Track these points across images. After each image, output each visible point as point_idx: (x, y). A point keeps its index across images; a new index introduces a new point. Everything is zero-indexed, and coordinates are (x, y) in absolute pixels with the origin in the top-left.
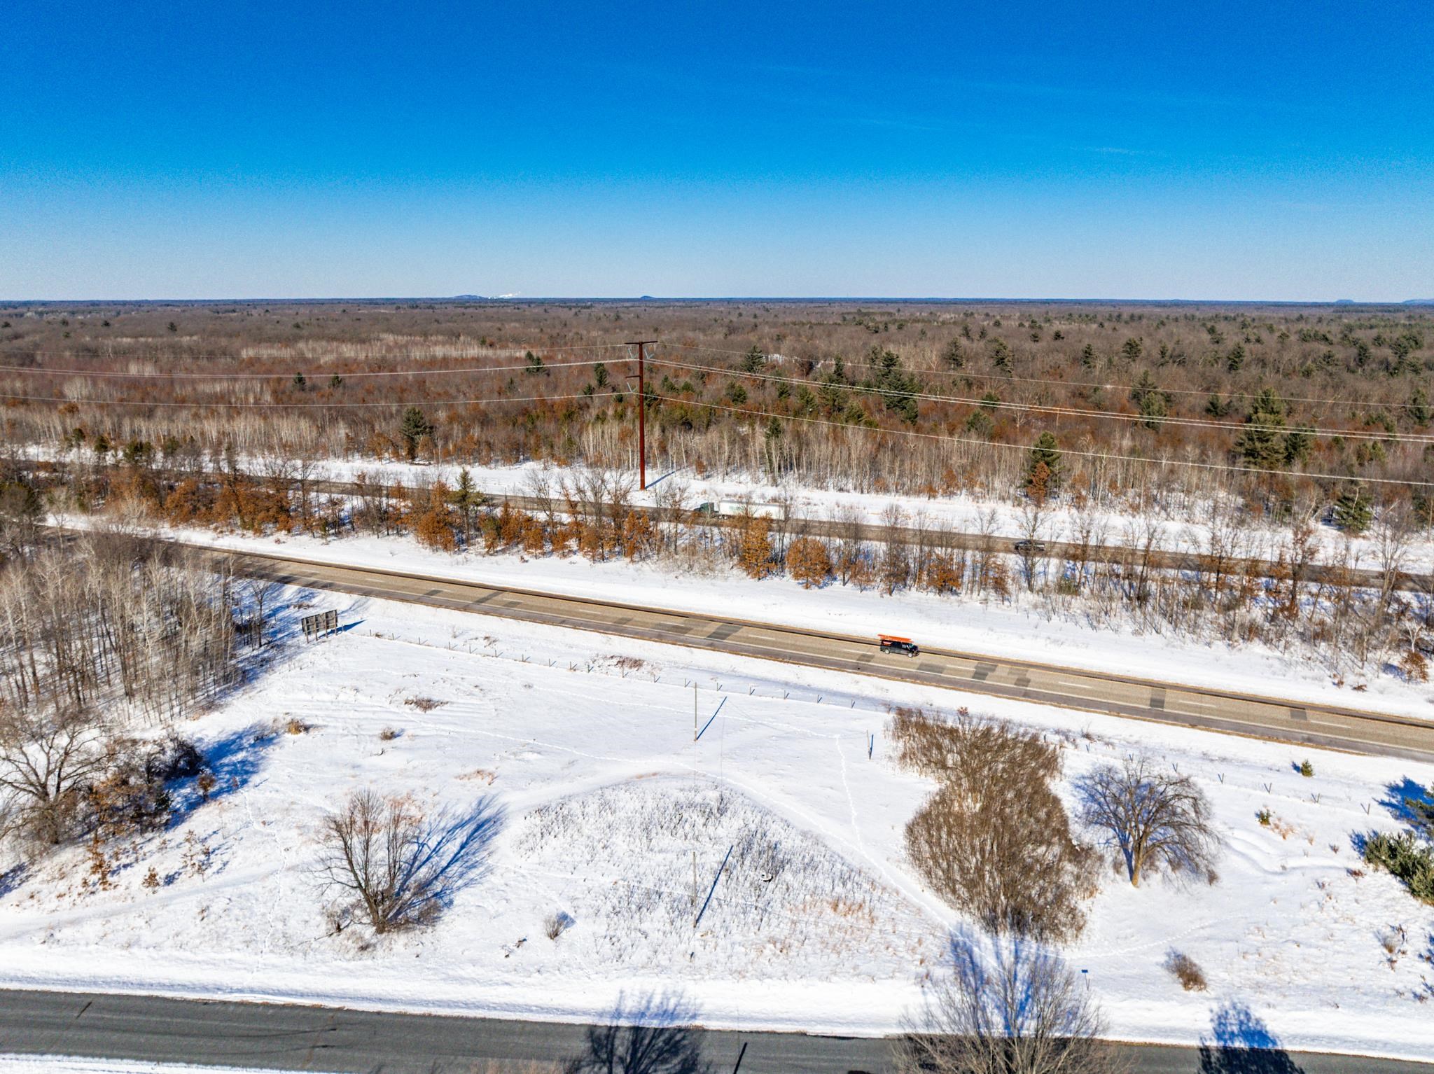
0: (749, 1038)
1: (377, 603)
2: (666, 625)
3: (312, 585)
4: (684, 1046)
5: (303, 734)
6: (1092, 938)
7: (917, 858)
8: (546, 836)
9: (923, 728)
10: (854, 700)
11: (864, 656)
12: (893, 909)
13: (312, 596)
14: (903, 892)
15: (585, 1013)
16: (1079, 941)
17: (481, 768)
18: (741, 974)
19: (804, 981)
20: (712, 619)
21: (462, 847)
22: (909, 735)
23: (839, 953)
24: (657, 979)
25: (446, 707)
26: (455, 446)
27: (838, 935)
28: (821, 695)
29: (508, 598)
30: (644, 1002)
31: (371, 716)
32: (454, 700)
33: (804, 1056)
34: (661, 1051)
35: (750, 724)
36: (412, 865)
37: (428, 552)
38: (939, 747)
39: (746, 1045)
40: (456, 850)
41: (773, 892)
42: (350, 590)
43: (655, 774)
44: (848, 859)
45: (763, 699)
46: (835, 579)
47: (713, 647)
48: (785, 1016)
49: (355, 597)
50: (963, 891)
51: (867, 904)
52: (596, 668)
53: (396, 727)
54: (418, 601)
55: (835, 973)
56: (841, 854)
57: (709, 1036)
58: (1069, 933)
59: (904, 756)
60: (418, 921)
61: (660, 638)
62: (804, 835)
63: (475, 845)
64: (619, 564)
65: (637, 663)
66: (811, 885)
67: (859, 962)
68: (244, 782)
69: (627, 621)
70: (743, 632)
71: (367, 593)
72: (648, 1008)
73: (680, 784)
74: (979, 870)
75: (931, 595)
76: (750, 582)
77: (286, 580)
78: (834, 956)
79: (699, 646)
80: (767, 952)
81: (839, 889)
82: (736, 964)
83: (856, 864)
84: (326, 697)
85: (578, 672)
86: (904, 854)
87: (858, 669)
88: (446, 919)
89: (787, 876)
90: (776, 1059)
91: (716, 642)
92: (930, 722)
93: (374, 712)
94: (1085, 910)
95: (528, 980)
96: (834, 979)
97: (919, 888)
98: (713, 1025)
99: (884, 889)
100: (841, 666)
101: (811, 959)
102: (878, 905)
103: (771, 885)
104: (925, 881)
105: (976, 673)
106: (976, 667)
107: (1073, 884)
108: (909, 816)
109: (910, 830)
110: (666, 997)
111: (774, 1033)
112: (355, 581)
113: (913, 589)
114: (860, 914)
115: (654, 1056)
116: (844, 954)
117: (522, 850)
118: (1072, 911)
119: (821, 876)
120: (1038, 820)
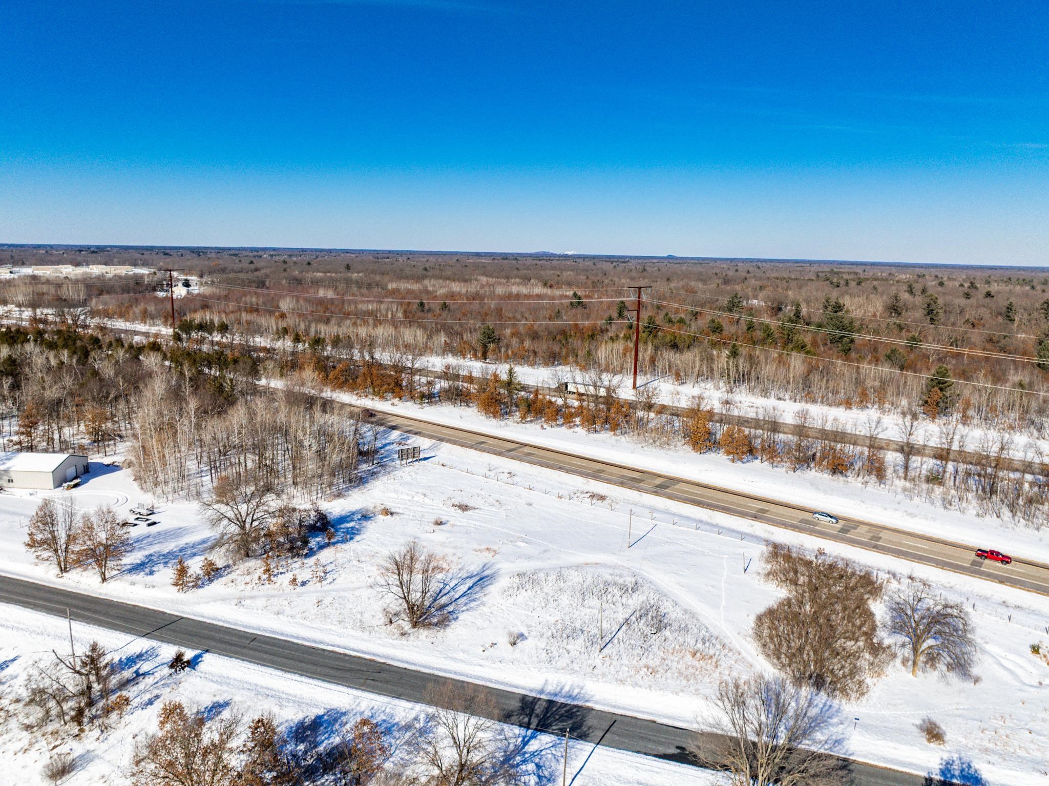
0: (619, 718)
1: (446, 446)
2: (626, 476)
3: (409, 432)
4: (577, 716)
5: (389, 517)
6: (870, 701)
7: (758, 636)
8: (521, 589)
9: (788, 558)
10: (743, 536)
11: (762, 509)
12: (733, 662)
13: (408, 438)
14: (744, 653)
15: (523, 688)
16: (859, 701)
17: (489, 547)
18: (622, 682)
19: (661, 692)
20: (660, 476)
21: (469, 589)
22: (777, 562)
23: (688, 680)
24: (569, 677)
25: (476, 511)
26: (512, 352)
27: (691, 670)
28: (721, 530)
29: (527, 450)
30: (559, 688)
31: (431, 511)
32: (482, 507)
34: (562, 716)
35: (667, 542)
36: (438, 595)
37: (484, 418)
38: (796, 572)
39: (615, 721)
40: (465, 589)
41: (656, 640)
42: (431, 437)
43: (596, 564)
44: (711, 629)
45: (682, 528)
46: (757, 458)
47: (656, 493)
48: (645, 710)
49: (433, 441)
50: (784, 659)
51: (716, 656)
52: (575, 498)
53: (444, 519)
54: (471, 447)
55: (682, 691)
56: (708, 626)
57: (594, 712)
58: (853, 695)
59: (769, 574)
60: (436, 625)
61: (622, 484)
62: (686, 611)
63: (477, 589)
64: (606, 436)
65: (602, 498)
66: (681, 639)
67: (700, 688)
68: (351, 539)
69: (603, 471)
70: (680, 486)
71: (441, 440)
72: (560, 692)
73: (611, 571)
74: (800, 649)
75: (826, 475)
76: (694, 455)
77: (394, 428)
78: (684, 682)
79: (646, 491)
80: (642, 673)
81: (700, 645)
82: (621, 676)
83: (715, 633)
84: (406, 497)
85: (563, 499)
86: (751, 632)
87: (755, 517)
88: (452, 626)
89: (667, 633)
90: (633, 731)
91: (659, 490)
92: (794, 555)
93: (433, 509)
94: (870, 684)
95: (493, 665)
96: (681, 694)
97: (755, 653)
98: (598, 707)
99: (731, 650)
100: (743, 515)
101: (669, 681)
102: (724, 658)
103: (654, 637)
104: (760, 649)
105: (842, 529)
106: (844, 525)
107: (867, 667)
108: (761, 610)
109: (759, 618)
110: (572, 687)
111: (636, 718)
112: (434, 431)
113: (813, 470)
114: (710, 661)
115: (557, 717)
116: (692, 681)
117: (504, 595)
119: (689, 636)
120: (853, 625)
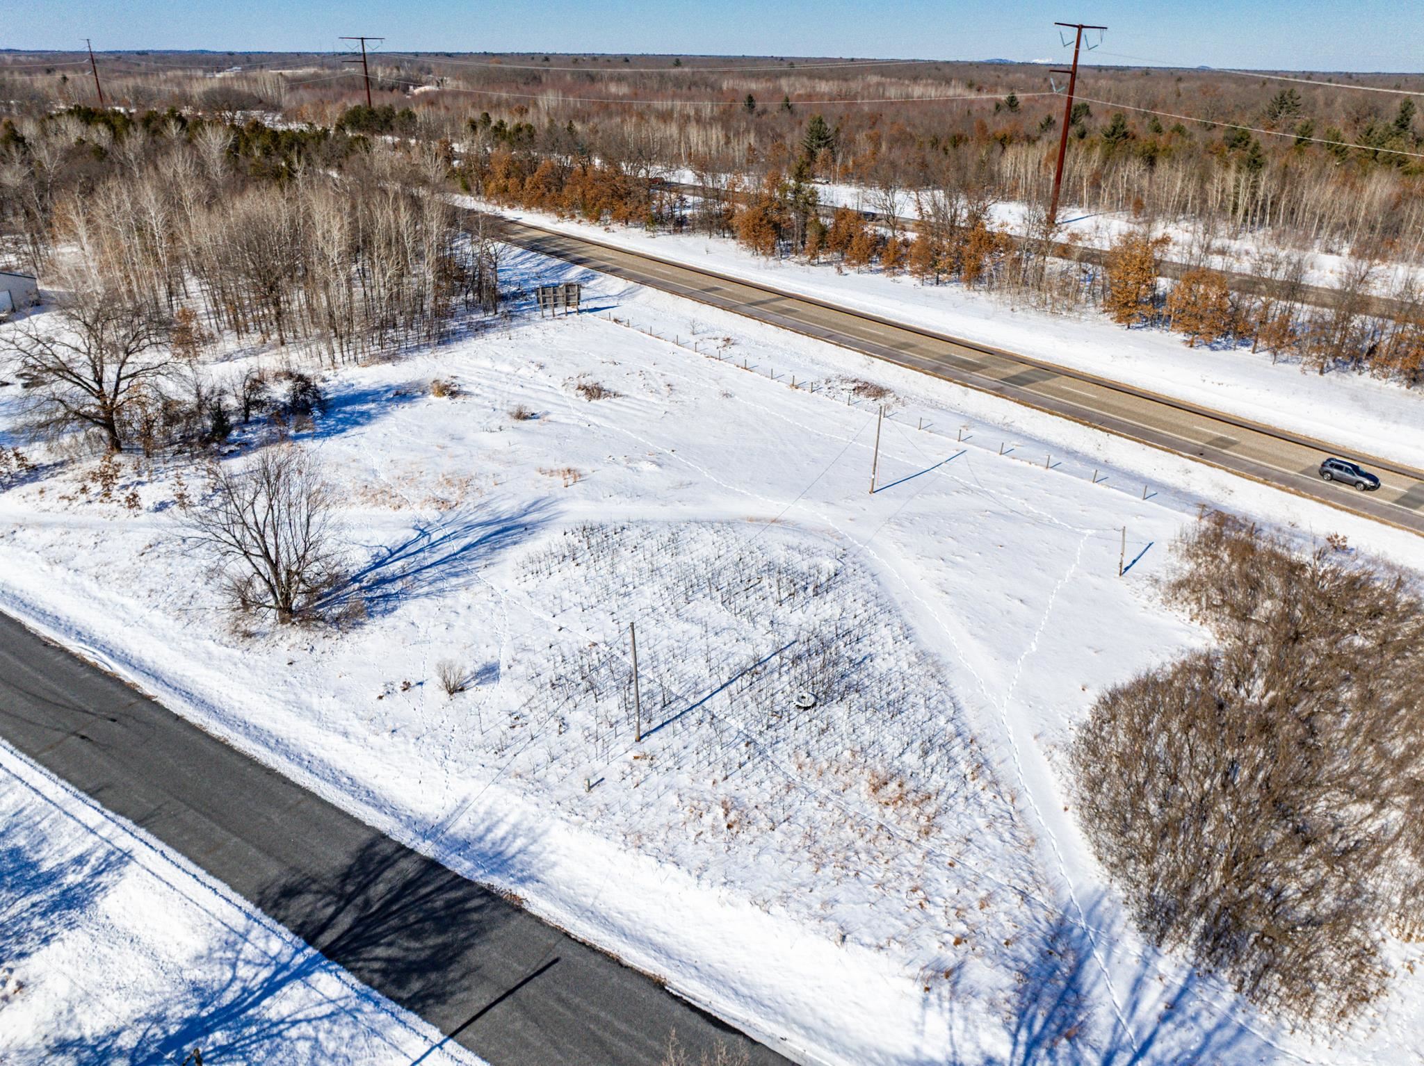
0: (567, 951)
2: (954, 358)
4: (468, 922)
5: (445, 398)
9: (1244, 550)
10: (1150, 489)
11: (1221, 439)
12: (982, 823)
13: (593, 278)
14: (1028, 800)
15: (395, 813)
18: (637, 839)
19: (725, 892)
20: (1023, 361)
22: (1215, 557)
23: (820, 866)
24: (519, 800)
25: (618, 400)
26: (854, 162)
27: (848, 833)
28: (1102, 471)
30: (482, 828)
32: (634, 394)
33: (623, 1027)
34: (431, 916)
35: (967, 488)
36: (392, 554)
37: (747, 254)
38: (1254, 586)
39: (556, 961)
40: (456, 549)
41: (800, 729)
42: (629, 277)
43: (774, 521)
44: (969, 714)
45: (1017, 462)
46: (1247, 345)
47: (999, 392)
48: (659, 938)
49: (631, 283)
50: (1141, 835)
51: (942, 798)
52: (825, 390)
53: (531, 408)
54: (690, 295)
55: (785, 899)
56: (963, 703)
57: (516, 920)
59: (1180, 585)
61: (936, 371)
62: (922, 656)
63: (482, 550)
64: (955, 291)
65: (879, 392)
66: (868, 734)
67: (842, 897)
69: (910, 347)
71: (644, 282)
74: (1202, 810)
76: (1118, 329)
77: (579, 262)
78: (808, 868)
79: (980, 387)
80: (708, 819)
81: (911, 759)
82: (649, 820)
83: (974, 725)
84: (507, 368)
85: (799, 390)
86: (1073, 735)
87: (1200, 454)
88: (367, 628)
89: (838, 712)
90: (575, 1010)
91: (1009, 388)
92: (1262, 545)
96: (777, 909)
97: (1060, 801)
98: (539, 905)
99: (995, 783)
100: (1172, 446)
101: (765, 858)
102: (960, 807)
103: (804, 717)
104: (1080, 790)
105: (1405, 496)
108: (1124, 678)
109: (1112, 703)
110: (514, 833)
111: (616, 962)
114: (915, 811)
115: (412, 919)
116: (828, 871)
117: (526, 571)
118: (1364, 955)
119: (897, 728)
